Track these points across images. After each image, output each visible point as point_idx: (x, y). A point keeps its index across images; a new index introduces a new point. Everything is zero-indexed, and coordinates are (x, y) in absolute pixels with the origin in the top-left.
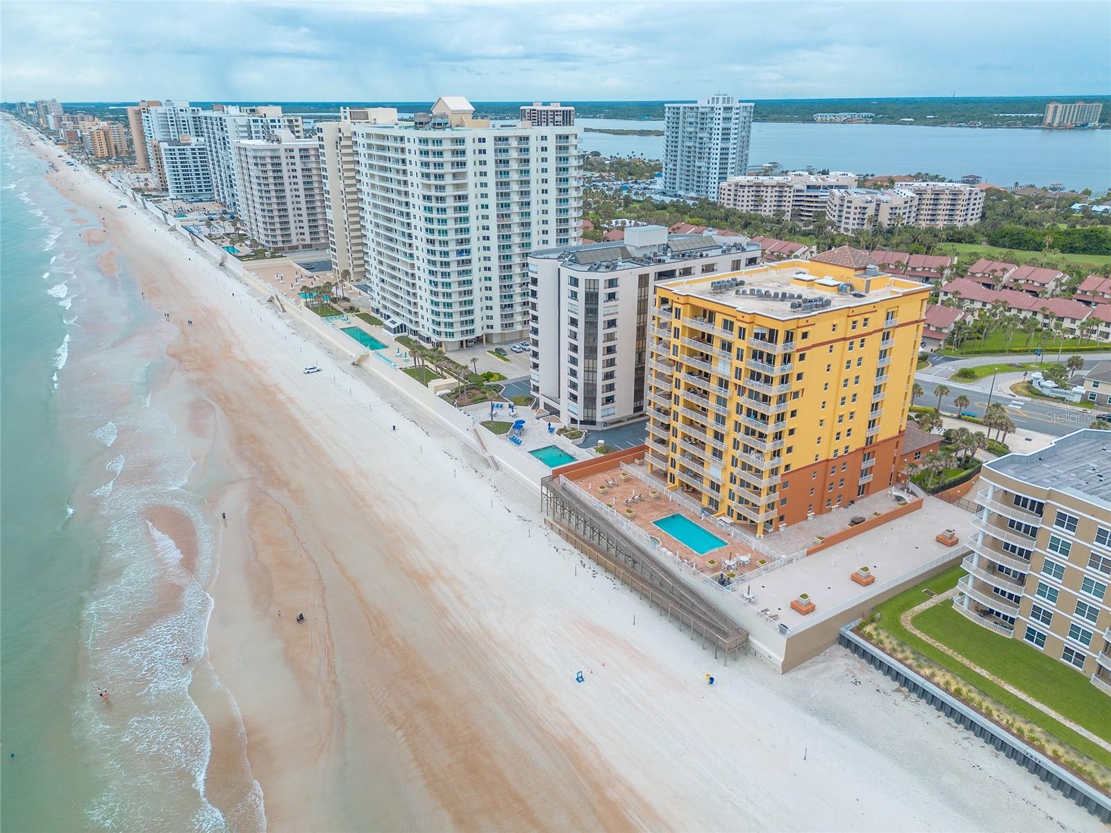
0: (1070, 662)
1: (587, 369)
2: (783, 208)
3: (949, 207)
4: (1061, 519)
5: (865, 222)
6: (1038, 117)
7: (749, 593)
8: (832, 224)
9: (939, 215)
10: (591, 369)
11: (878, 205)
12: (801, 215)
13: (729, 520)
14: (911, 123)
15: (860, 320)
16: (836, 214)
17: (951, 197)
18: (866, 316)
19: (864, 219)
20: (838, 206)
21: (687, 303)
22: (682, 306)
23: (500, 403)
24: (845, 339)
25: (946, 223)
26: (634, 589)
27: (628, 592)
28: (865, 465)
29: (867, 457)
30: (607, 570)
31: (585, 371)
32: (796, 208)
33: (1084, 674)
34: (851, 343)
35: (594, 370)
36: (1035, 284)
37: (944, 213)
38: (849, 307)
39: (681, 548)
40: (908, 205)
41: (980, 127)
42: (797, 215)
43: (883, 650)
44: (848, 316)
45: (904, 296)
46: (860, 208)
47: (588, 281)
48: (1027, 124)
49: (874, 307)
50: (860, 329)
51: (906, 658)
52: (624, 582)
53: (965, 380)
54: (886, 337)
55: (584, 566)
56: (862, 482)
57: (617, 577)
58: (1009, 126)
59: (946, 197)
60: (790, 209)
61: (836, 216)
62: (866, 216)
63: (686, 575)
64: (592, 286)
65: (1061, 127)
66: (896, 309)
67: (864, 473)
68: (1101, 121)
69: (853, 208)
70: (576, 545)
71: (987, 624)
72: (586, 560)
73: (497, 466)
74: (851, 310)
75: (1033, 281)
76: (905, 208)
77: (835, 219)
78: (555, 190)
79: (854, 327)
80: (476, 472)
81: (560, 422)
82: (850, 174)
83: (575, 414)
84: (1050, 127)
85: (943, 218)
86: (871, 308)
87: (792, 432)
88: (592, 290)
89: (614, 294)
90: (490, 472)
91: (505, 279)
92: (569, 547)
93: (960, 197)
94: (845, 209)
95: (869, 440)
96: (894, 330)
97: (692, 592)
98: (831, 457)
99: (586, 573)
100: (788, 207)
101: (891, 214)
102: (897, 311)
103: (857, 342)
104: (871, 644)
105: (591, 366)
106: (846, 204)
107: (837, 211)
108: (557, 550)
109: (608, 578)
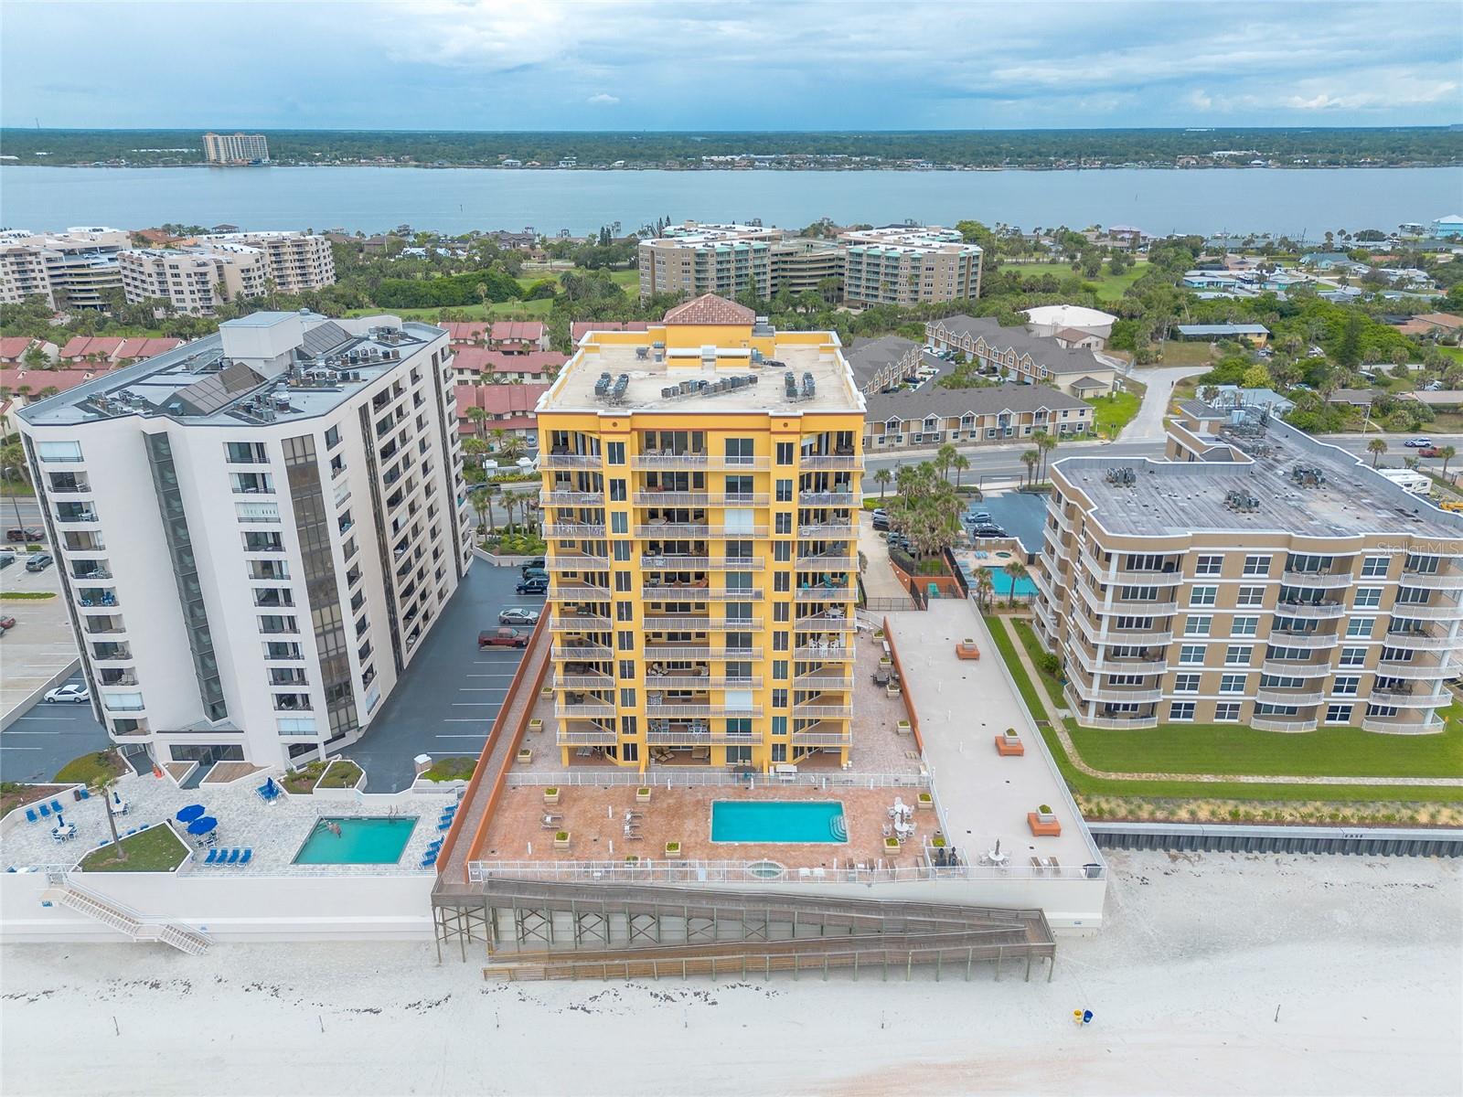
0: (1227, 718)
1: (320, 630)
2: (37, 291)
3: (297, 264)
4: (1204, 564)
5: (212, 294)
6: (197, 152)
7: (997, 853)
8: (158, 303)
9: (289, 275)
10: (329, 627)
11: (220, 268)
12: (70, 298)
13: (788, 767)
14: (17, 163)
16: (156, 287)
17: (295, 249)
19: (209, 291)
20: (155, 275)
22: (628, 436)
25: (301, 286)
31: (317, 636)
32: (59, 288)
33: (1242, 724)
35: (337, 625)
37: (293, 272)
39: (816, 852)
40: (260, 264)
41: (127, 166)
42: (65, 299)
43: (1124, 820)
46: (195, 274)
48: (188, 161)
55: (669, 998)
58: (166, 165)
59: (290, 250)
60: (49, 290)
61: (158, 292)
62: (210, 286)
63: (882, 890)
64: (299, 452)
65: (230, 164)
68: (272, 157)
69: (183, 276)
71: (1123, 724)
73: (198, 939)
76: (259, 269)
77: (158, 295)
80: (155, 985)
83: (310, 733)
84: (217, 164)
85: (294, 279)
88: (300, 461)
89: (339, 457)
90: (189, 965)
92: (594, 987)
93: (307, 249)
94: (170, 280)
99: (690, 1007)
100: (44, 287)
101: (244, 279)
104: (1107, 821)
105: (327, 620)
106: (169, 272)
107: (156, 284)
108: (583, 1009)
109: (734, 987)
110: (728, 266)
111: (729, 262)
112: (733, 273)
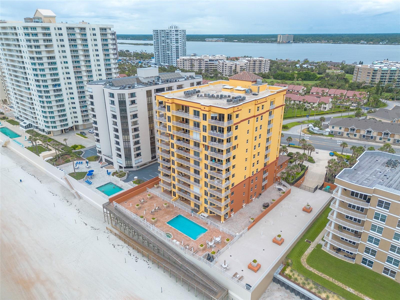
0: (388, 275)
1: (124, 140)
2: (202, 68)
3: (259, 66)
4: (380, 204)
5: (232, 72)
6: (275, 40)
7: (225, 264)
8: (220, 73)
9: (256, 69)
10: (127, 140)
11: (236, 66)
12: (208, 71)
13: (206, 215)
14: (237, 42)
15: (260, 106)
16: (221, 69)
17: (259, 62)
18: (263, 104)
19: (232, 71)
20: (222, 66)
21: (173, 103)
22: (171, 104)
23: (81, 161)
24: (254, 116)
25: (258, 72)
26: (159, 266)
27: (157, 268)
28: (264, 176)
29: (265, 172)
30: (143, 255)
31: (123, 142)
32: (206, 68)
33: (396, 281)
34: (257, 118)
35: (129, 140)
36: (296, 91)
38: (256, 100)
39: (184, 238)
40: (246, 65)
41: (258, 43)
42: (207, 70)
43: (298, 285)
44: (256, 105)
45: (277, 93)
46: (230, 67)
47: (119, 95)
48: (272, 42)
49: (266, 99)
50: (261, 111)
51: (311, 288)
52: (154, 262)
53: (285, 129)
54: (270, 114)
55: (130, 254)
56: (264, 184)
57: (149, 259)
58: (267, 43)
59: (258, 62)
60: (204, 68)
61: (222, 70)
62: (232, 70)
63: (188, 256)
64: (122, 97)
65: (283, 43)
66: (274, 100)
67: (264, 180)
68: (293, 41)
69: (227, 67)
70: (125, 242)
71: (340, 257)
72: (131, 250)
73: (80, 197)
74: (257, 101)
75: (295, 90)
76: (245, 66)
77: (221, 71)
78: (103, 55)
79: (258, 110)
80: (68, 202)
81: (114, 168)
82: (223, 55)
83: (121, 163)
84: (279, 43)
85: (257, 70)
86: (264, 100)
87: (234, 167)
88: (122, 99)
89: (134, 101)
90: (76, 201)
91: (82, 98)
92: (121, 243)
93: (262, 62)
94: (224, 68)
95: (265, 165)
96: (274, 110)
97: (193, 266)
98: (251, 175)
99: (132, 259)
100: (203, 68)
101: (241, 69)
102: (275, 101)
103: (260, 117)
104: (291, 281)
105: (126, 138)
106: (225, 66)
107: (222, 68)
108: (114, 246)
109: (144, 261)
110: (386, 75)
111: (387, 74)
112: (387, 78)
